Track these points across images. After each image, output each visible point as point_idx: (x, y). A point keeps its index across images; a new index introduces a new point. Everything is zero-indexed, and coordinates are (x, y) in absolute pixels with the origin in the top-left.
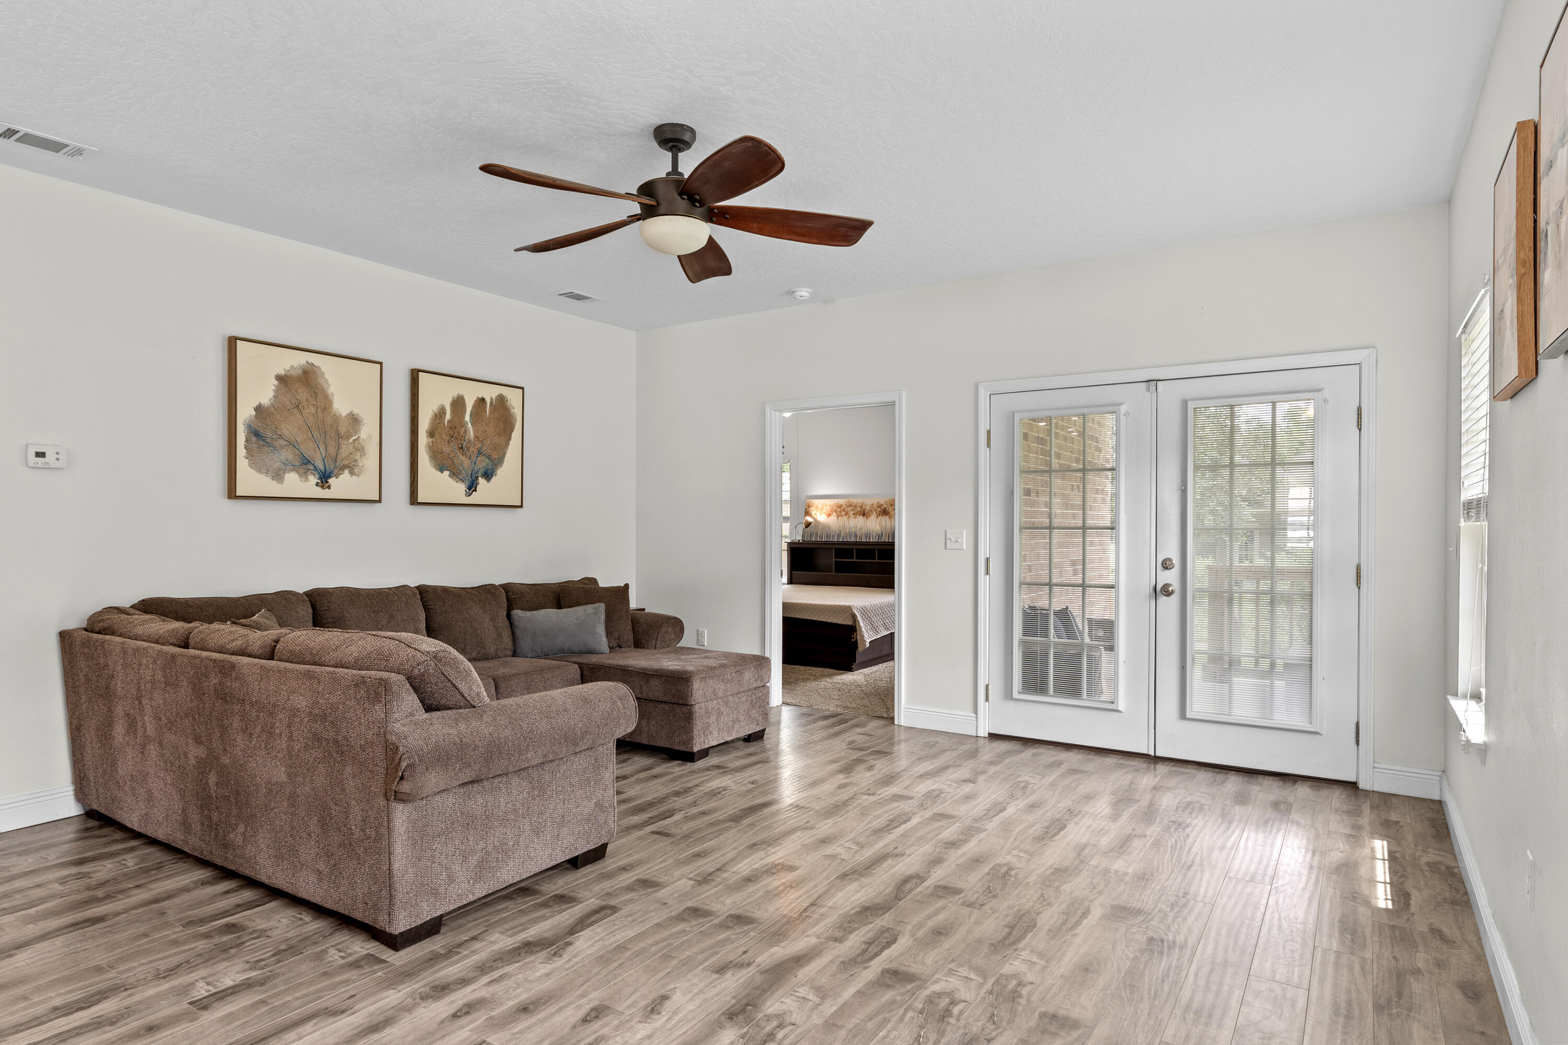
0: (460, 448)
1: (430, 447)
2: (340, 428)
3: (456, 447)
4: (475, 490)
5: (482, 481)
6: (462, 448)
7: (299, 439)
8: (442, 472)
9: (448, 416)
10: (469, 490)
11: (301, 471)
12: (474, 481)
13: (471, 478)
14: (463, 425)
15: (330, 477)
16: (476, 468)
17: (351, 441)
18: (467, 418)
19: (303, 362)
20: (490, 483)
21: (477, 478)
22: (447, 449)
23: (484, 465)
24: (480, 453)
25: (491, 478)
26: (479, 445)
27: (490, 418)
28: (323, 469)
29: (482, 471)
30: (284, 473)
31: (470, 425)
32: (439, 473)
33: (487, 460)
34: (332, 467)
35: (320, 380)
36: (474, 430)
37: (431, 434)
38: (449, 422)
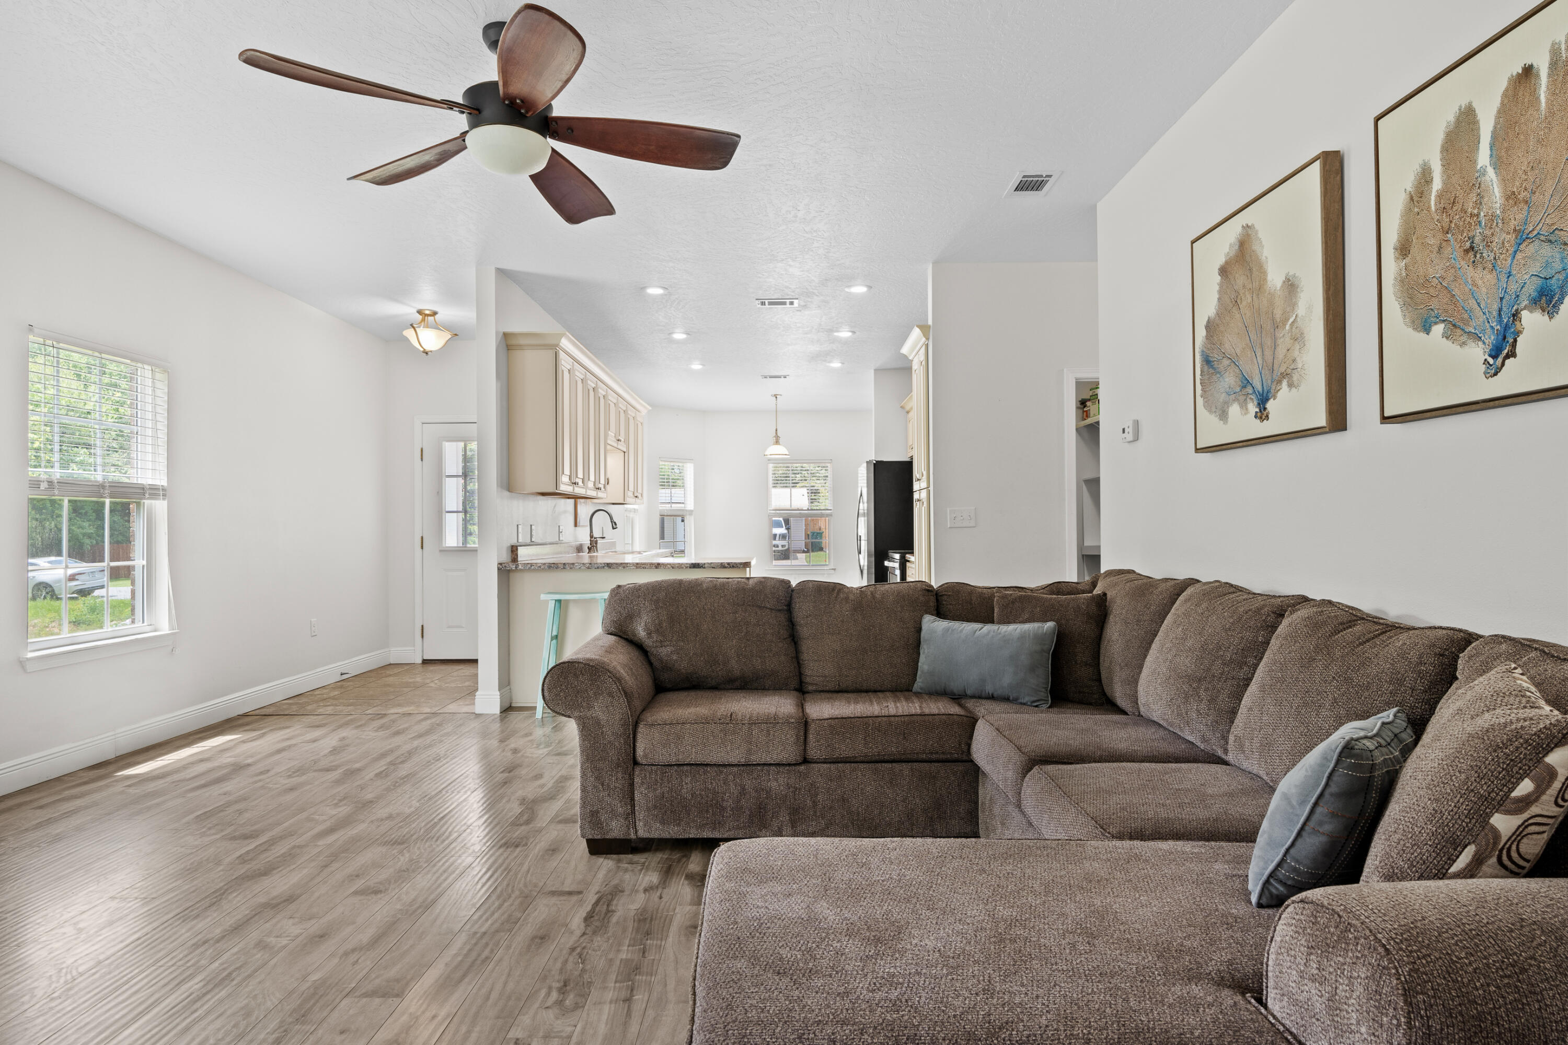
0: (1466, 251)
1: (1402, 281)
2: (1275, 311)
3: (1459, 253)
4: (1512, 354)
5: (1531, 320)
6: (1472, 248)
7: (1238, 351)
8: (1427, 330)
9: (1437, 184)
10: (1495, 357)
11: (1242, 398)
12: (1506, 328)
13: (1500, 321)
14: (1475, 185)
15: (1267, 400)
16: (1513, 287)
17: (1288, 327)
18: (1484, 157)
19: (1239, 230)
20: (1558, 318)
21: (1516, 316)
22: (1436, 270)
23: (1535, 268)
24: (1522, 237)
25: (1561, 301)
26: (1517, 216)
27: (1551, 113)
28: (1260, 390)
29: (1531, 289)
30: (1228, 407)
31: (1491, 172)
32: (1423, 335)
33: (1547, 251)
34: (1269, 382)
35: (1255, 247)
36: (1504, 181)
37: (1403, 250)
38: (1440, 196)
